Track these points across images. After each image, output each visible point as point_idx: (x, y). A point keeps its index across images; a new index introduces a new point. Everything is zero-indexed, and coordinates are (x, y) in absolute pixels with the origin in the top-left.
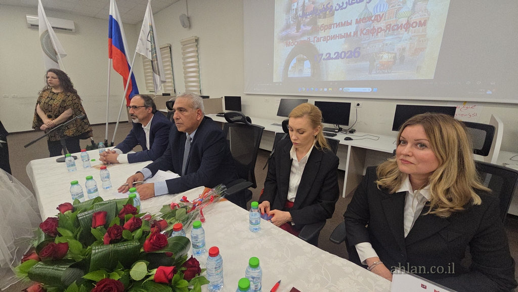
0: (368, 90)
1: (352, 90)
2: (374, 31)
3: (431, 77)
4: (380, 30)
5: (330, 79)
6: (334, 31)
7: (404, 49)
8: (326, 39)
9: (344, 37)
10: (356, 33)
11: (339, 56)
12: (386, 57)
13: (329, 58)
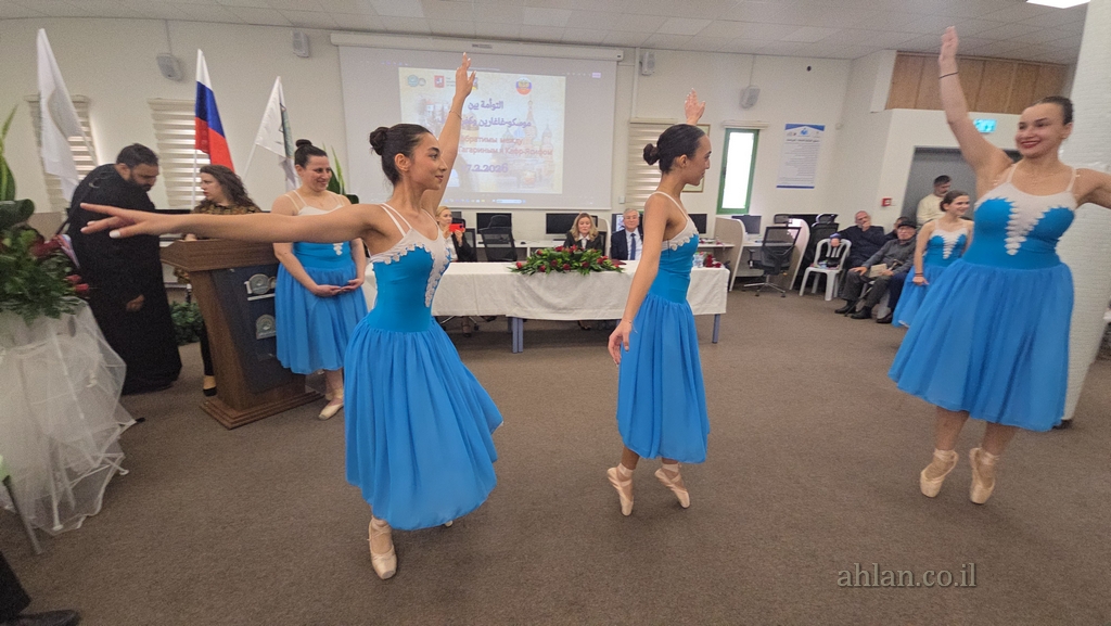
0: (519, 201)
1: (505, 201)
2: (516, 152)
3: (560, 192)
4: (520, 152)
5: (481, 191)
6: (480, 145)
7: (541, 170)
8: (473, 150)
9: (489, 152)
10: (502, 151)
11: (488, 169)
12: (529, 175)
13: (478, 170)
